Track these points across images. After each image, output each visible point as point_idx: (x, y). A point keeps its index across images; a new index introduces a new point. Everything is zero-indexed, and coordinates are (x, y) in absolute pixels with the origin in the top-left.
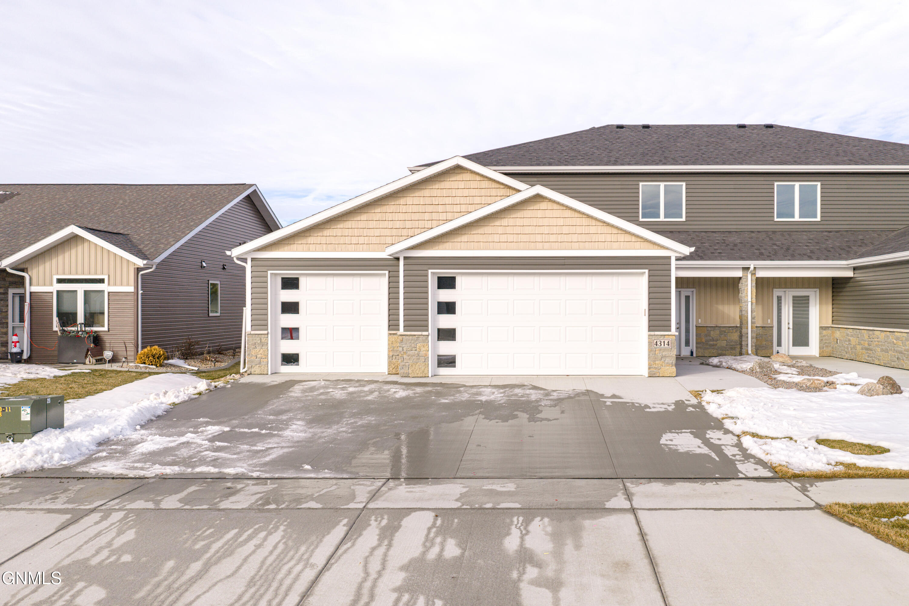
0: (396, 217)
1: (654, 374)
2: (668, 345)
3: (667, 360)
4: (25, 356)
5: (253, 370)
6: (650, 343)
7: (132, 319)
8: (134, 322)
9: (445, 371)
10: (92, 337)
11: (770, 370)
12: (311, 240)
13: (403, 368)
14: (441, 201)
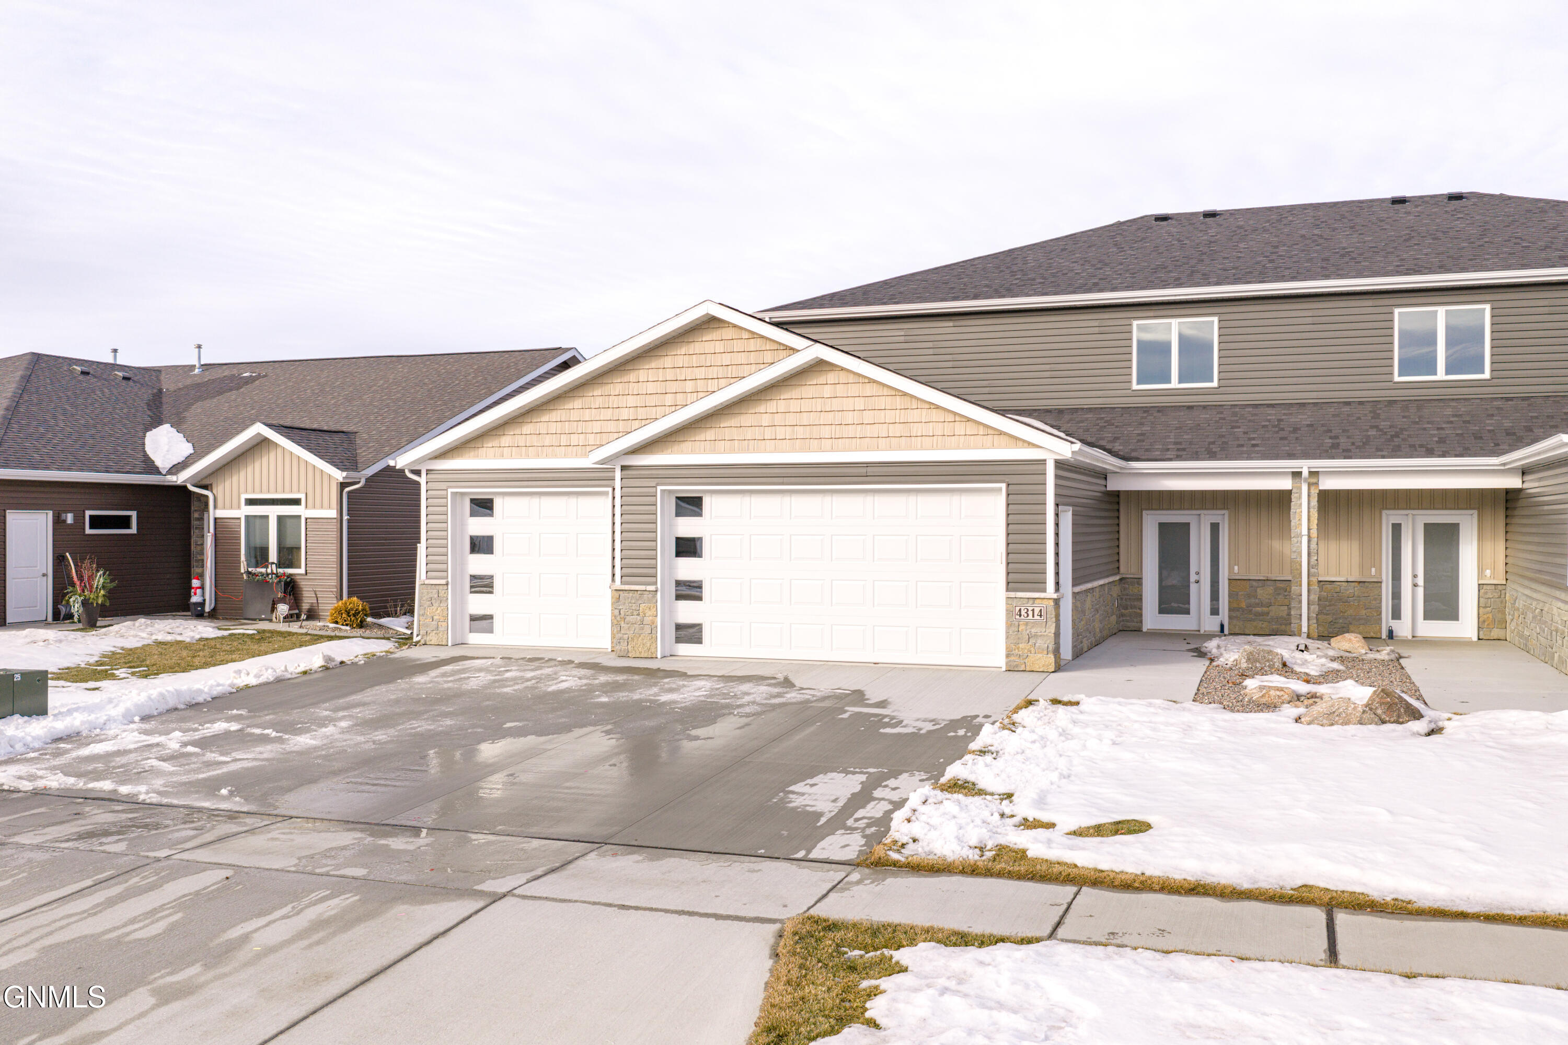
0: (622, 401)
1: (1017, 666)
2: (1041, 616)
3: (1040, 642)
4: (207, 609)
5: (428, 638)
6: (1009, 612)
7: (334, 559)
8: (337, 562)
9: (685, 649)
10: (283, 583)
11: (1269, 666)
12: (506, 440)
13: (619, 642)
14: (689, 374)
